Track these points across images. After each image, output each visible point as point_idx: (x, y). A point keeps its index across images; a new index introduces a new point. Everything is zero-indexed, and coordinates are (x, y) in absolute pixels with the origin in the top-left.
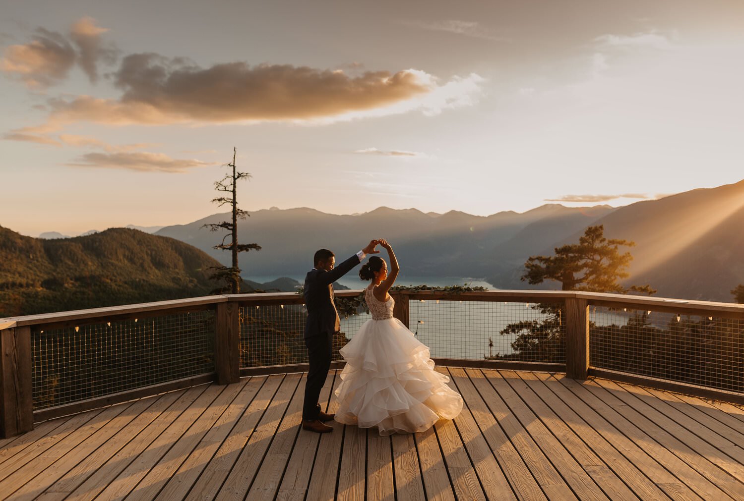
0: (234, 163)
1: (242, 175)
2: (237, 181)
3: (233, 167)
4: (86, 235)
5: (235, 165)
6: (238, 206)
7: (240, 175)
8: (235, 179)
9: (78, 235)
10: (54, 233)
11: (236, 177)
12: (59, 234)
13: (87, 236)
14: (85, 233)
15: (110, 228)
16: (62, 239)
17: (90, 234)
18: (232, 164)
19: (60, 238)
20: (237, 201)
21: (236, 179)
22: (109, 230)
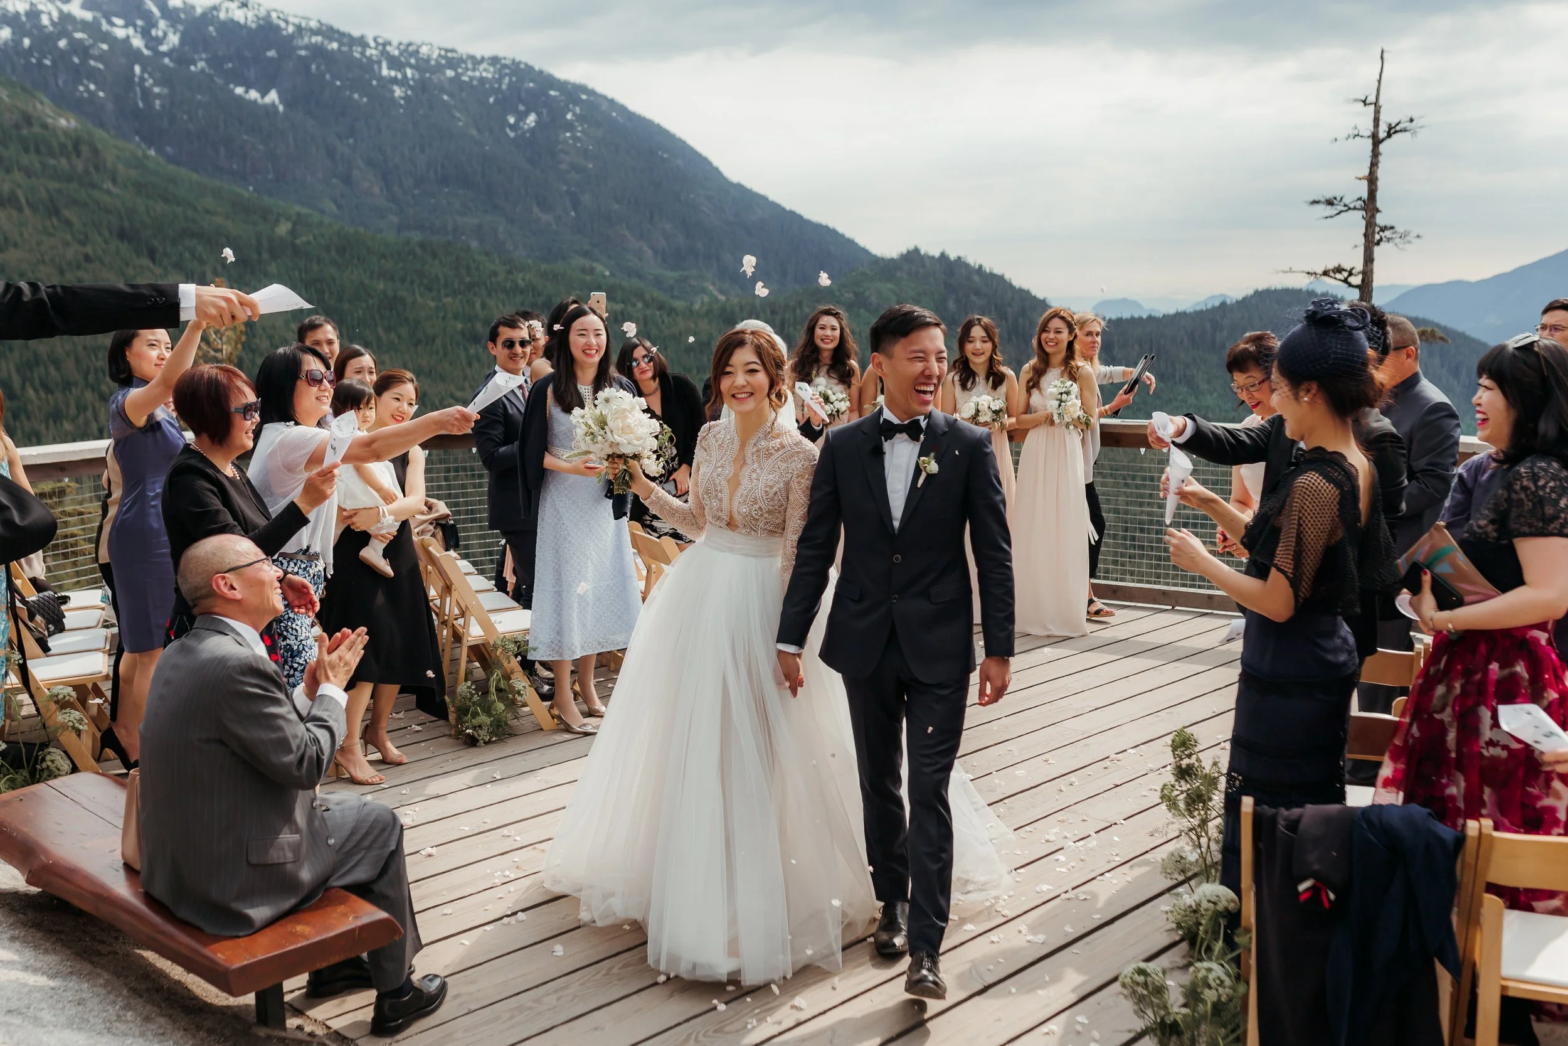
0: (1377, 99)
1: (1398, 128)
2: (1382, 147)
3: (1372, 107)
4: (1198, 308)
5: (1381, 102)
6: (1380, 219)
7: (1391, 131)
8: (1376, 141)
9: (1181, 309)
10: (1124, 301)
11: (1382, 134)
12: (1135, 304)
13: (1201, 312)
14: (1198, 303)
15: (1260, 289)
16: (1140, 319)
17: (1209, 306)
18: (1372, 99)
19: (1136, 316)
20: (1379, 205)
21: (1383, 140)
22: (1257, 293)
